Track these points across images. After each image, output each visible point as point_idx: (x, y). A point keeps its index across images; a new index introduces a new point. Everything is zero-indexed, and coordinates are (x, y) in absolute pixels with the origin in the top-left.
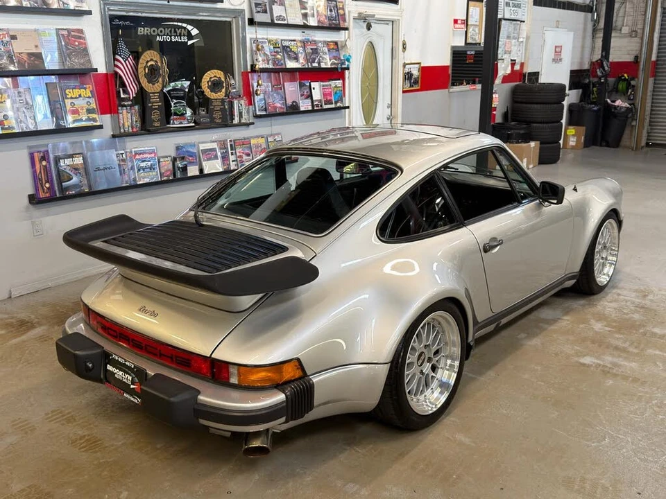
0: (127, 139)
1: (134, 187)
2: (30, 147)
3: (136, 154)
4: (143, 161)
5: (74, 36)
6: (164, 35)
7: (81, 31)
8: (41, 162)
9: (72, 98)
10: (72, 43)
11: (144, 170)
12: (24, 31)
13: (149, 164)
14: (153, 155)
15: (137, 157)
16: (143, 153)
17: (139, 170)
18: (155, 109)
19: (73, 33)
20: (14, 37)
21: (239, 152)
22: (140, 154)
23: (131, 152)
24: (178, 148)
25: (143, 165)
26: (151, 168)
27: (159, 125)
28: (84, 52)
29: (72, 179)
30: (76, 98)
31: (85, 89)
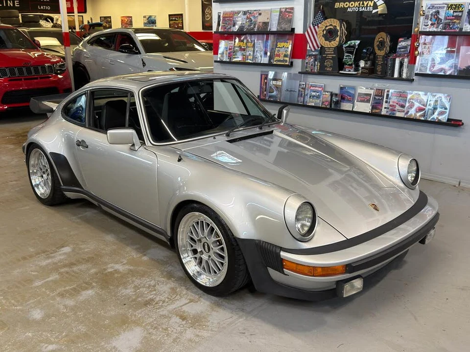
0: (309, 76)
1: (305, 106)
2: (262, 72)
3: (311, 86)
4: (314, 92)
5: (288, 12)
6: (354, 7)
7: (292, 9)
8: (264, 80)
9: (279, 47)
10: (286, 15)
11: (313, 97)
12: (265, 11)
13: (318, 94)
14: (321, 89)
15: (312, 88)
16: (316, 86)
17: (310, 97)
18: (329, 59)
19: (287, 10)
20: (260, 14)
21: (393, 102)
22: (313, 87)
23: (309, 84)
24: (341, 88)
25: (314, 94)
26: (318, 97)
27: (331, 70)
28: (290, 21)
29: (273, 92)
30: (281, 48)
31: (287, 43)
